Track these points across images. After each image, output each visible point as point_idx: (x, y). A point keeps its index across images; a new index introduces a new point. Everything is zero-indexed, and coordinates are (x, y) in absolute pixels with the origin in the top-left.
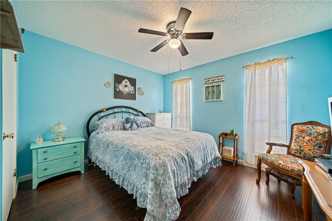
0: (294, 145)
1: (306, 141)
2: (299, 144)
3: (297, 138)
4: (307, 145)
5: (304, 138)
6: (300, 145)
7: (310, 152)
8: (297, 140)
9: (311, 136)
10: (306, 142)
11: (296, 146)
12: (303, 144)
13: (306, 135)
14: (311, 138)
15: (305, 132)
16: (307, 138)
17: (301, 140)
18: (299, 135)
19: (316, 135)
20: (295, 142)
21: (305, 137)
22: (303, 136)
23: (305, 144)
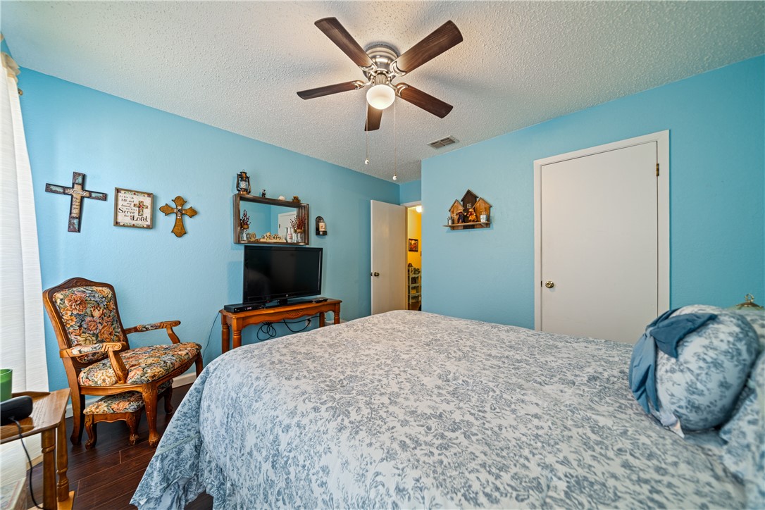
0: (86, 340)
1: (98, 321)
2: (92, 332)
3: (83, 321)
4: (103, 328)
5: (92, 316)
6: (94, 334)
7: (112, 337)
8: (85, 326)
9: (100, 308)
10: (99, 323)
11: (89, 338)
12: (97, 329)
13: (92, 309)
14: (101, 310)
15: (88, 304)
16: (97, 314)
17: (90, 321)
18: (82, 313)
19: (105, 303)
20: (83, 332)
21: (93, 314)
22: (88, 311)
23: (100, 327)
